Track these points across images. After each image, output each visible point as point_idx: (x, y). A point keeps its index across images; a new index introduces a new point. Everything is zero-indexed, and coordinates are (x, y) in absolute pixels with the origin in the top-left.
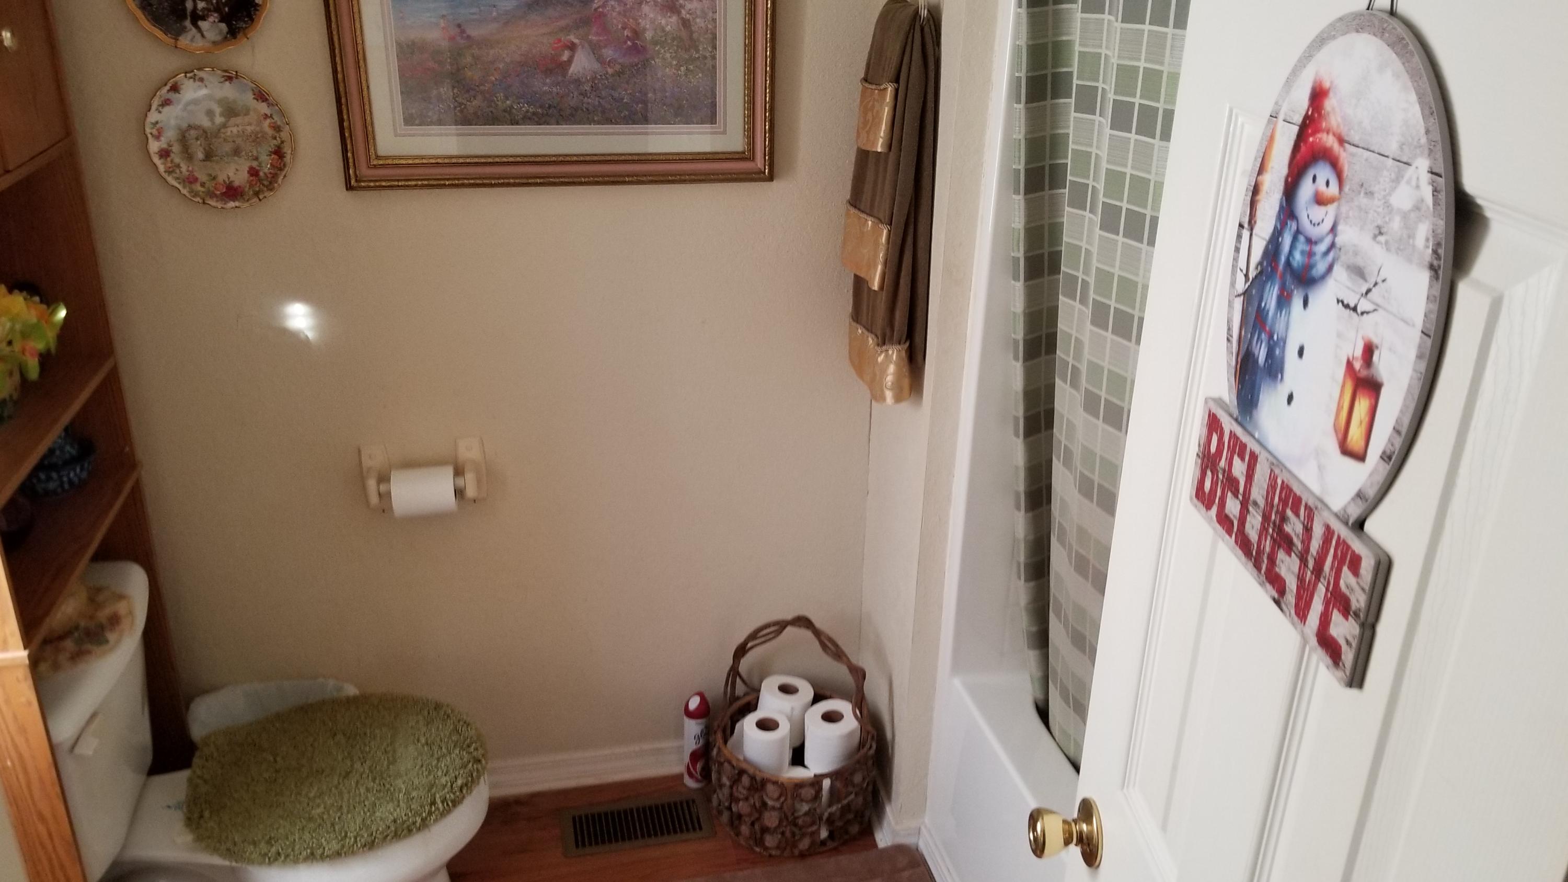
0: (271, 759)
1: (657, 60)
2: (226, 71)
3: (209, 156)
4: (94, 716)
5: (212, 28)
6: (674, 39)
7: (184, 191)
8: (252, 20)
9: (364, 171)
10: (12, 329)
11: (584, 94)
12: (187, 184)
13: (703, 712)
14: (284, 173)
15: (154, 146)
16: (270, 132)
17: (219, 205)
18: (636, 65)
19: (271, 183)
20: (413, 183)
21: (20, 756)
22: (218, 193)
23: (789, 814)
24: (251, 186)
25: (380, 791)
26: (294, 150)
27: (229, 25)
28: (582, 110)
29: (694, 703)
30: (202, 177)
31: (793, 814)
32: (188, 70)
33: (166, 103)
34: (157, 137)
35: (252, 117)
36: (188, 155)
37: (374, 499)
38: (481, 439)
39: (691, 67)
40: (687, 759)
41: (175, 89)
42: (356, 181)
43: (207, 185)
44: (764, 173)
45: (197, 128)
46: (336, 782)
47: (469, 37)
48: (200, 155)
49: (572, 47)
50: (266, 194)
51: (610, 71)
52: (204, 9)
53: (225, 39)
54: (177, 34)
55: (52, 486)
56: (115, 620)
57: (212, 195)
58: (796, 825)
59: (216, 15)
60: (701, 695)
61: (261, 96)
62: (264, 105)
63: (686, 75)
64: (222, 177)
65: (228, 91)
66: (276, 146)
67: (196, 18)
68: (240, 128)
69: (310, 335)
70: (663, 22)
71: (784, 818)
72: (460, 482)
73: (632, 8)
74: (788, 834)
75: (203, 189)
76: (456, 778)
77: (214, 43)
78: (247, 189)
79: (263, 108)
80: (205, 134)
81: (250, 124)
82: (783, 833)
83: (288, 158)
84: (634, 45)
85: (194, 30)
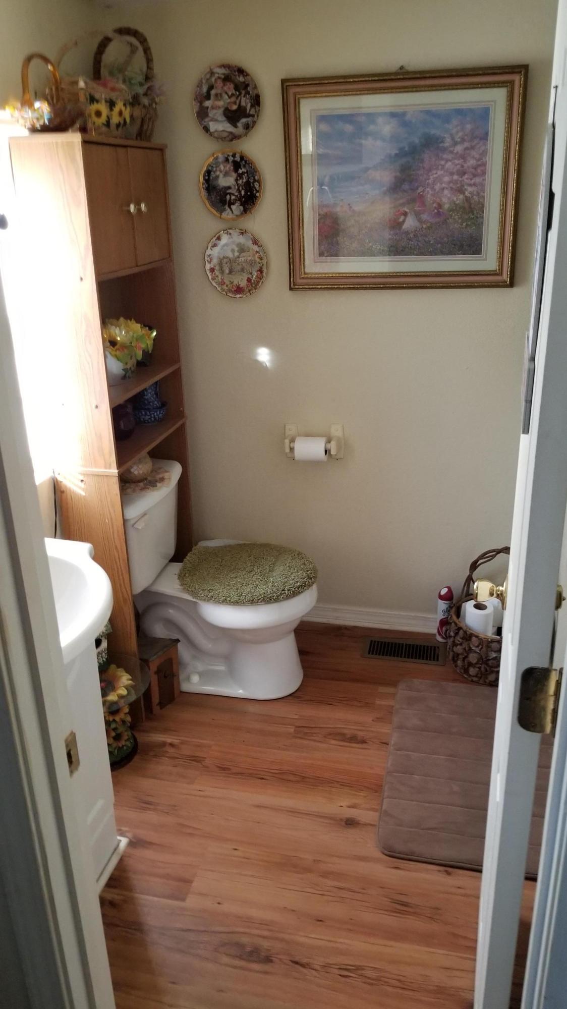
0: (221, 560)
1: (450, 220)
2: (241, 230)
3: (230, 272)
4: (145, 514)
5: (237, 208)
6: (460, 208)
7: (219, 289)
8: (254, 204)
9: (299, 281)
10: (133, 336)
11: (410, 239)
12: (220, 285)
13: (448, 597)
14: (262, 281)
15: (208, 266)
16: (258, 260)
17: (233, 296)
18: (439, 223)
19: (256, 286)
20: (320, 287)
21: (111, 518)
22: (233, 290)
23: (484, 657)
24: (247, 287)
25: (262, 581)
26: (268, 269)
27: (244, 207)
28: (408, 248)
29: (444, 591)
30: (227, 282)
31: (486, 658)
32: (225, 229)
33: (215, 245)
34: (210, 262)
35: (251, 253)
36: (222, 272)
37: (288, 450)
38: (343, 426)
39: (469, 223)
40: (438, 624)
41: (219, 238)
42: (294, 285)
43: (229, 286)
44: (507, 282)
45: (227, 258)
46: (244, 574)
47: (353, 210)
48: (227, 271)
49: (405, 214)
50: (254, 291)
51: (424, 226)
52: (234, 199)
53: (242, 214)
54: (221, 211)
55: (147, 418)
56: (162, 480)
57: (230, 291)
58: (487, 665)
59: (239, 202)
60: (449, 588)
61: (255, 242)
62: (256, 246)
63: (466, 227)
64: (235, 282)
65: (241, 240)
66: (260, 267)
67: (231, 204)
68: (245, 258)
69: (268, 364)
70: (455, 199)
71: (480, 659)
72: (328, 446)
73: (438, 192)
74: (483, 669)
75: (227, 288)
76: (297, 582)
77: (237, 216)
78: (245, 289)
79: (256, 248)
80: (230, 261)
81: (250, 256)
82: (480, 668)
83: (264, 274)
84: (439, 212)
85: (229, 210)
